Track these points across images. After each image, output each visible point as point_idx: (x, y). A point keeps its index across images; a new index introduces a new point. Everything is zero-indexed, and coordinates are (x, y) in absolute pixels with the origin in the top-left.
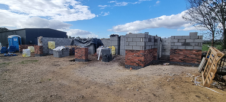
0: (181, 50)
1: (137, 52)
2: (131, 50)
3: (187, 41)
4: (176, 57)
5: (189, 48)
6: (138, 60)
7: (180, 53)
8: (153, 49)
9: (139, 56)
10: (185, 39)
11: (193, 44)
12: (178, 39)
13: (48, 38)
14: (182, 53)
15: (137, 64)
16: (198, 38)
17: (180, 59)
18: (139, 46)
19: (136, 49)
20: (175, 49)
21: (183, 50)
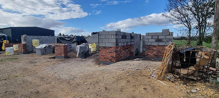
0: (154, 46)
1: (110, 48)
2: (104, 47)
3: (160, 37)
4: (150, 53)
5: (161, 44)
6: (111, 56)
7: (154, 49)
8: (129, 45)
9: (111, 53)
10: (158, 36)
11: (165, 40)
12: (152, 36)
13: (32, 36)
14: (155, 49)
15: (110, 60)
16: (169, 34)
17: (154, 55)
18: (111, 43)
19: (109, 46)
20: (149, 45)
21: (156, 46)
